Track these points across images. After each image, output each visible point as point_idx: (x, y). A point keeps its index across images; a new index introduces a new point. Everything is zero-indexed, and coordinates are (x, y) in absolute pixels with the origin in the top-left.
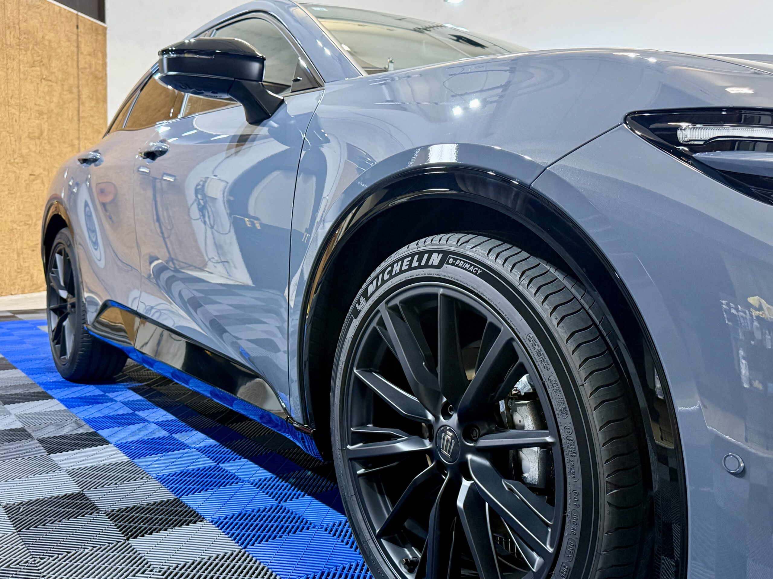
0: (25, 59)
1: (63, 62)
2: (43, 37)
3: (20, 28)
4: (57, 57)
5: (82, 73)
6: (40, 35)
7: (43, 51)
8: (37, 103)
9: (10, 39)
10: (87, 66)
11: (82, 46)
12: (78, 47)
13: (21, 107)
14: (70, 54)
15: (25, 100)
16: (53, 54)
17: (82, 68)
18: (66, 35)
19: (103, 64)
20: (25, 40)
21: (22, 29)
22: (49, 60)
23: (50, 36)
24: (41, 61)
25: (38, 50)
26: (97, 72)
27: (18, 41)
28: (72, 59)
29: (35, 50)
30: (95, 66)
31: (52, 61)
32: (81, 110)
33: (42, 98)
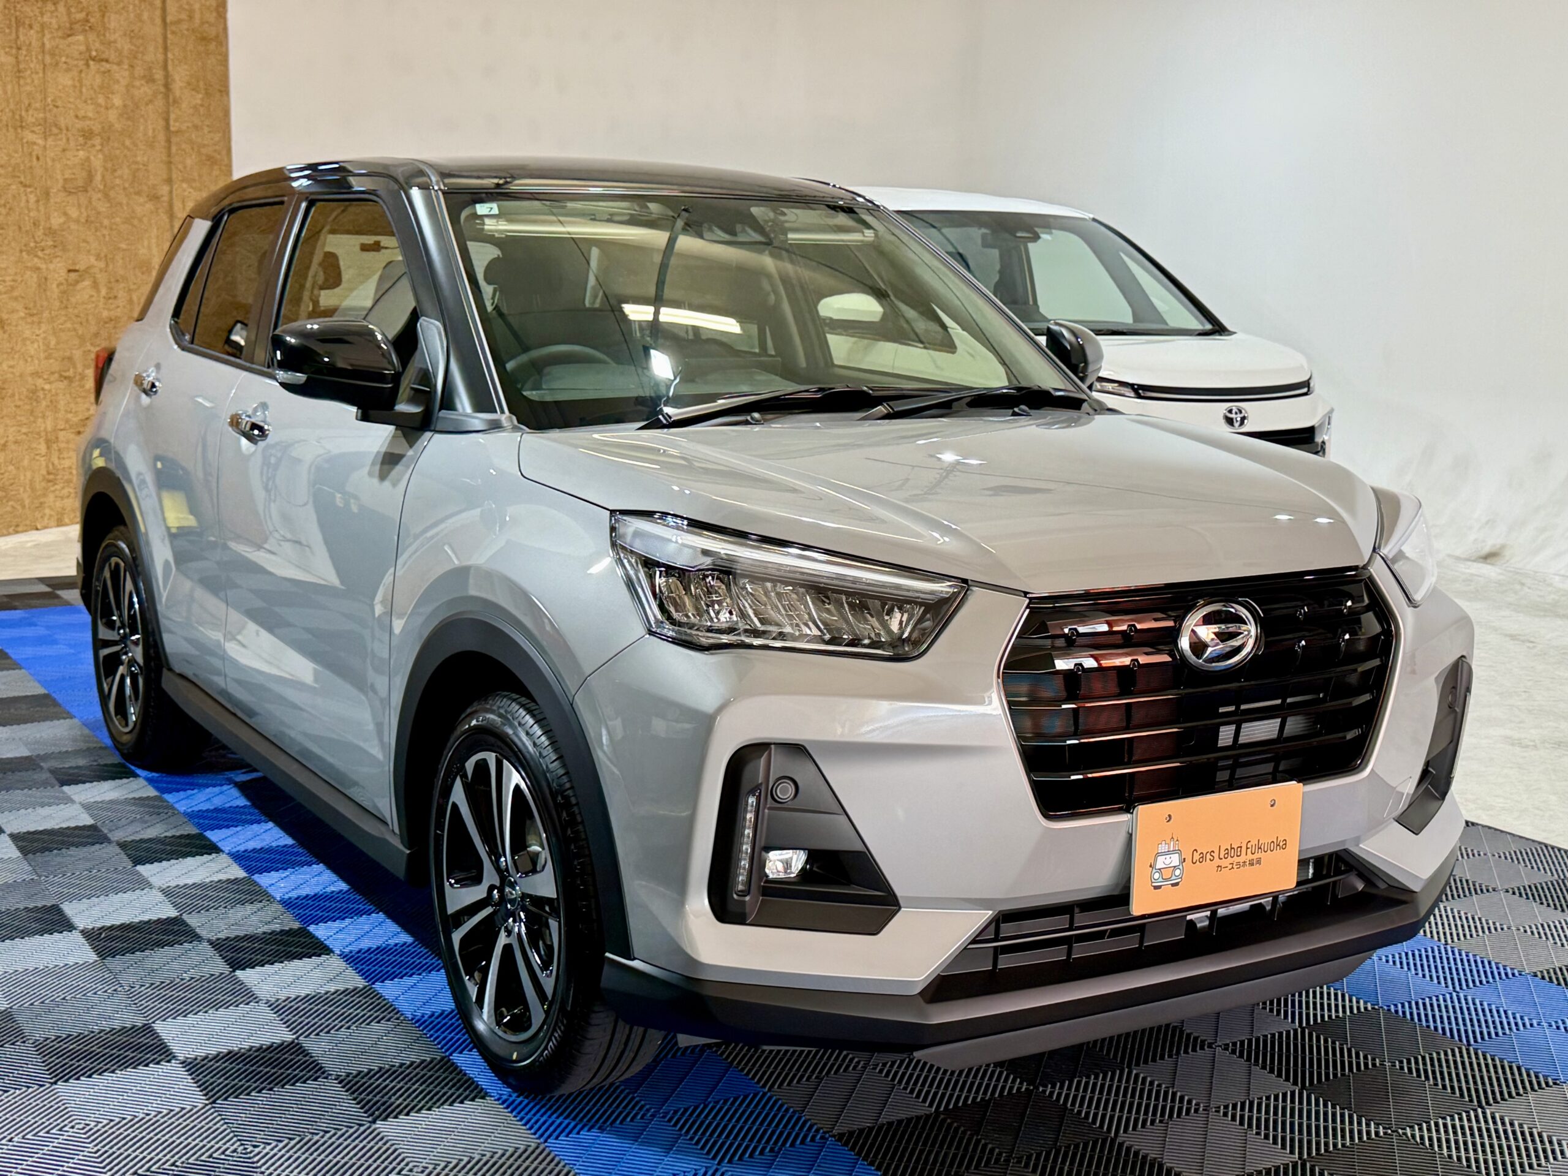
0: (54, 20)
1: (132, 15)
5: (173, 33)
8: (81, 113)
10: (184, 16)
13: (49, 128)
15: (55, 111)
17: (171, 23)
22: (103, 16)
24: (88, 21)
26: (205, 27)
28: (152, 5)
30: (202, 13)
31: (109, 17)
32: (172, 116)
33: (89, 102)
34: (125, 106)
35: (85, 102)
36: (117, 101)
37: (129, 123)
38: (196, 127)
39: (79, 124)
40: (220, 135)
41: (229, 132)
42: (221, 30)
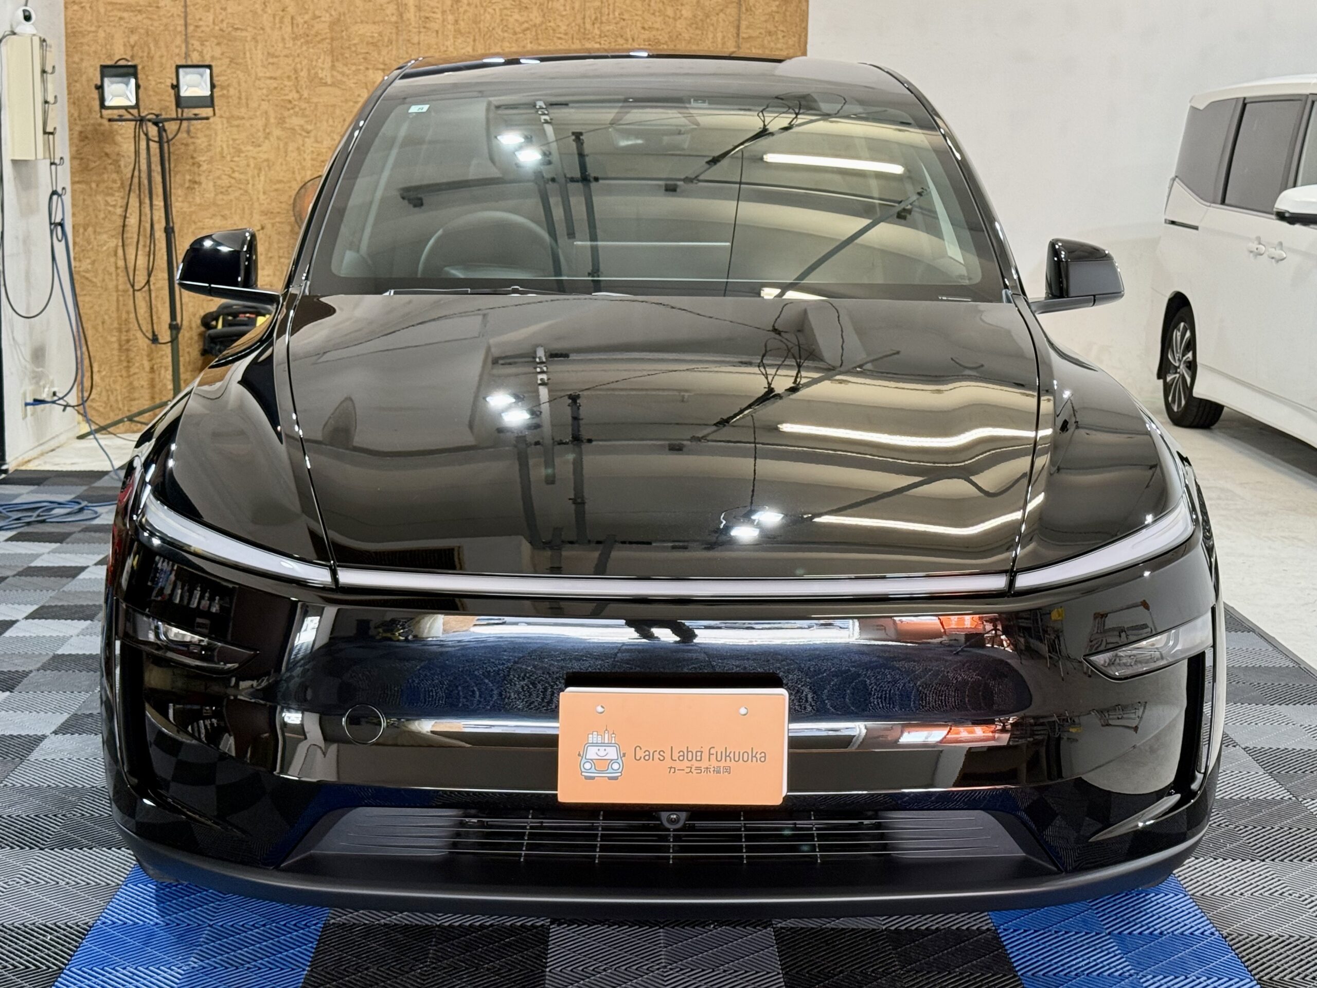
8: (646, 26)
15: (623, 23)
32: (744, 24)
33: (657, 14)
34: (695, 16)
35: (653, 14)
36: (686, 12)
37: (699, 32)
38: (770, 33)
39: (646, 35)
40: (796, 39)
41: (806, 36)
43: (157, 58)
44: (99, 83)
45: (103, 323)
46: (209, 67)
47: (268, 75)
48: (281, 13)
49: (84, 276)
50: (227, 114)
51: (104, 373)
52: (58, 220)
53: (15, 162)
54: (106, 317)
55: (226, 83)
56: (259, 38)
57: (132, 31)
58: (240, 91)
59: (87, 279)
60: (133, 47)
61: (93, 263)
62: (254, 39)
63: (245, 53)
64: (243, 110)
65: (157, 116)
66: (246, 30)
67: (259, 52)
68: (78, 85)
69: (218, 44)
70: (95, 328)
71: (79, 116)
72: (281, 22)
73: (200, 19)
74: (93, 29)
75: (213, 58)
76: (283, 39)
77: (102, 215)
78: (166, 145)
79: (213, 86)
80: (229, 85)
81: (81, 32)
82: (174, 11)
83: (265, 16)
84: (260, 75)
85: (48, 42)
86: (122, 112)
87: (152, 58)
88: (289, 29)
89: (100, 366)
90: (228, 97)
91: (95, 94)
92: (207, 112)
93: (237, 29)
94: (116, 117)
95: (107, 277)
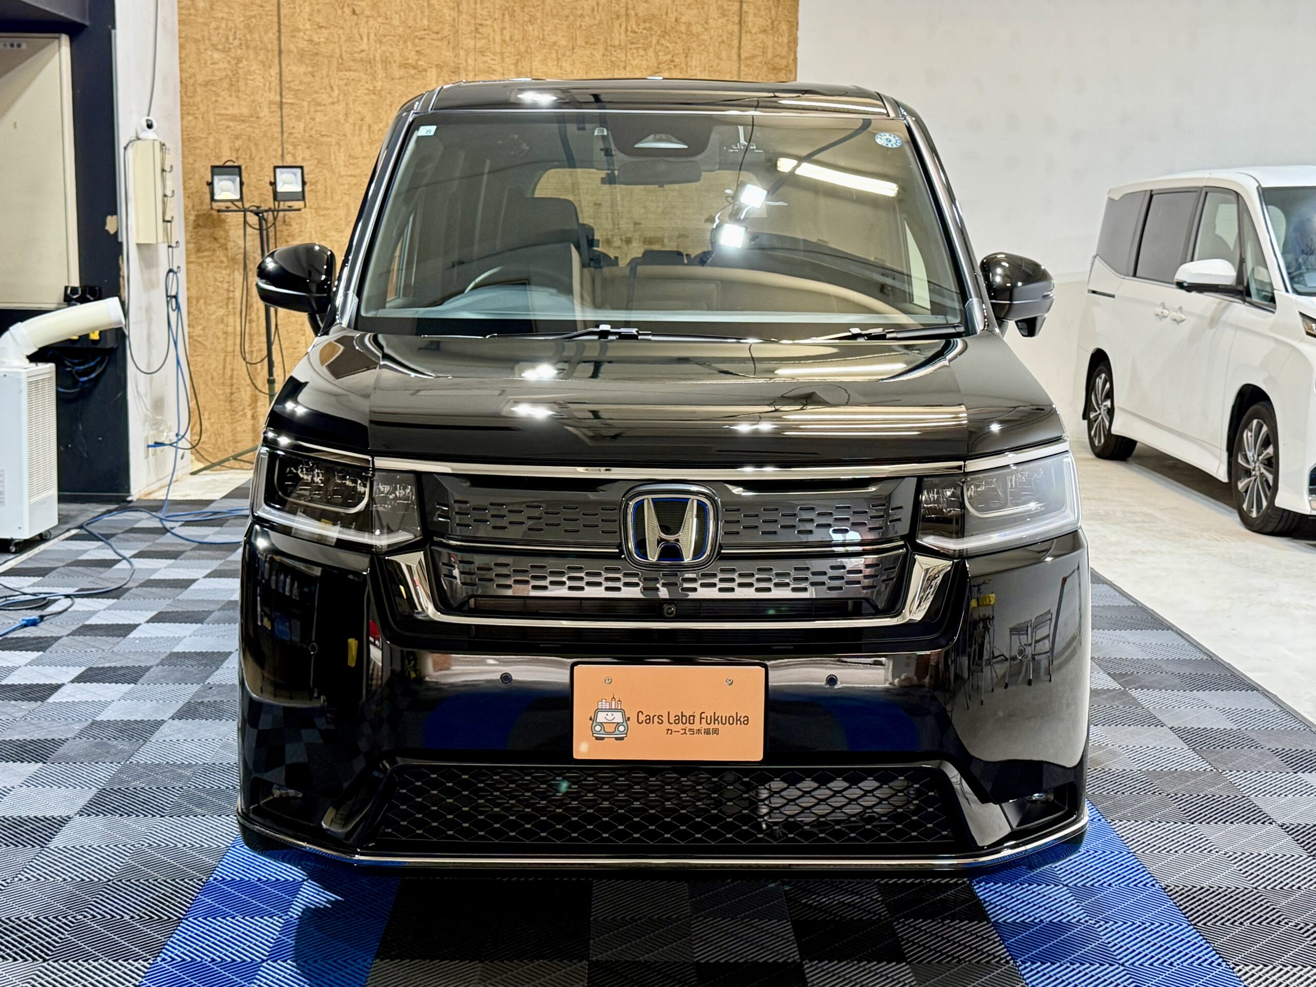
0: (644, 62)
1: (712, 55)
2: (676, 20)
3: (636, 15)
4: (703, 47)
5: (748, 66)
6: (672, 17)
7: (676, 43)
9: (618, 36)
10: (756, 52)
11: (750, 19)
12: (740, 21)
14: (725, 38)
16: (694, 45)
17: (747, 58)
18: (720, 7)
19: (789, 42)
20: (644, 31)
21: (641, 15)
22: (686, 57)
23: (689, 15)
24: (673, 61)
25: (668, 45)
26: (777, 60)
27: (633, 35)
28: (729, 45)
29: (662, 45)
30: (774, 48)
31: (692, 57)
42: (791, 61)
43: (257, 159)
44: (210, 180)
45: (212, 378)
46: (301, 168)
47: (349, 173)
48: (359, 122)
49: (196, 340)
50: (315, 206)
51: (213, 420)
52: (173, 293)
53: (139, 245)
54: (215, 374)
55: (314, 181)
56: (342, 143)
57: (237, 137)
58: (326, 187)
59: (199, 342)
60: (237, 150)
61: (204, 329)
62: (338, 144)
63: (330, 155)
64: (329, 202)
65: (258, 207)
66: (331, 136)
67: (342, 155)
68: (192, 182)
69: (308, 148)
70: (206, 383)
71: (193, 207)
72: (360, 129)
73: (293, 128)
74: (204, 135)
75: (303, 159)
76: (362, 144)
77: (211, 289)
78: (265, 233)
79: (304, 183)
80: (317, 182)
81: (194, 138)
82: (272, 120)
83: (347, 125)
84: (343, 173)
85: (168, 145)
86: (229, 204)
87: (253, 159)
88: (366, 135)
89: (210, 414)
90: (316, 192)
91: (207, 189)
92: (300, 204)
93: (323, 136)
94: (224, 208)
95: (215, 341)
